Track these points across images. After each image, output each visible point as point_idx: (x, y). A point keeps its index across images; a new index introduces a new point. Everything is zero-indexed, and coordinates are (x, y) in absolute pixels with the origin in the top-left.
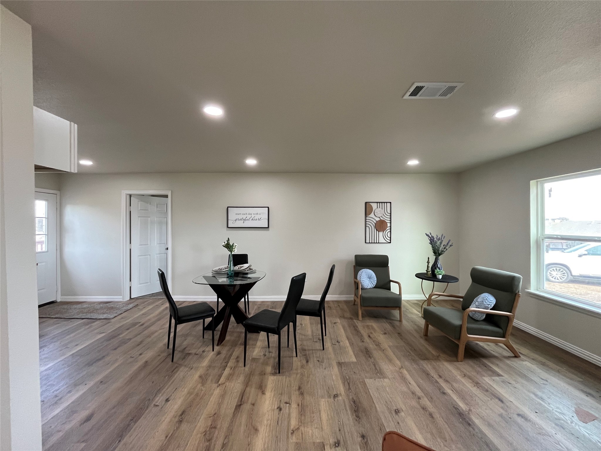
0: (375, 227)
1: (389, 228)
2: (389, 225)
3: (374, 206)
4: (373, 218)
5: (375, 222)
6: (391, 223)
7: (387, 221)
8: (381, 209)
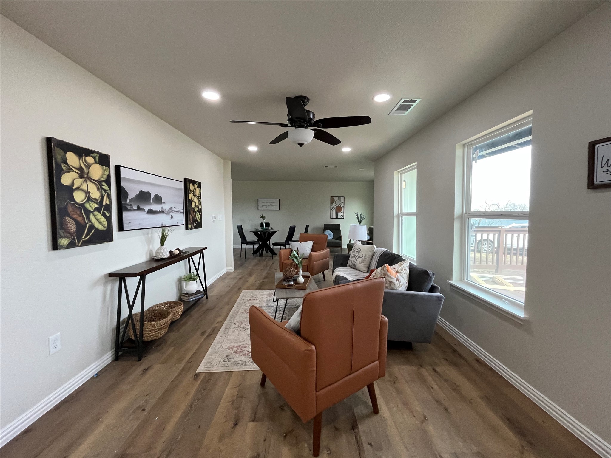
0: (336, 210)
1: (343, 210)
2: (343, 209)
3: (335, 199)
4: (335, 205)
5: (336, 207)
6: (344, 208)
7: (342, 207)
8: (339, 201)
